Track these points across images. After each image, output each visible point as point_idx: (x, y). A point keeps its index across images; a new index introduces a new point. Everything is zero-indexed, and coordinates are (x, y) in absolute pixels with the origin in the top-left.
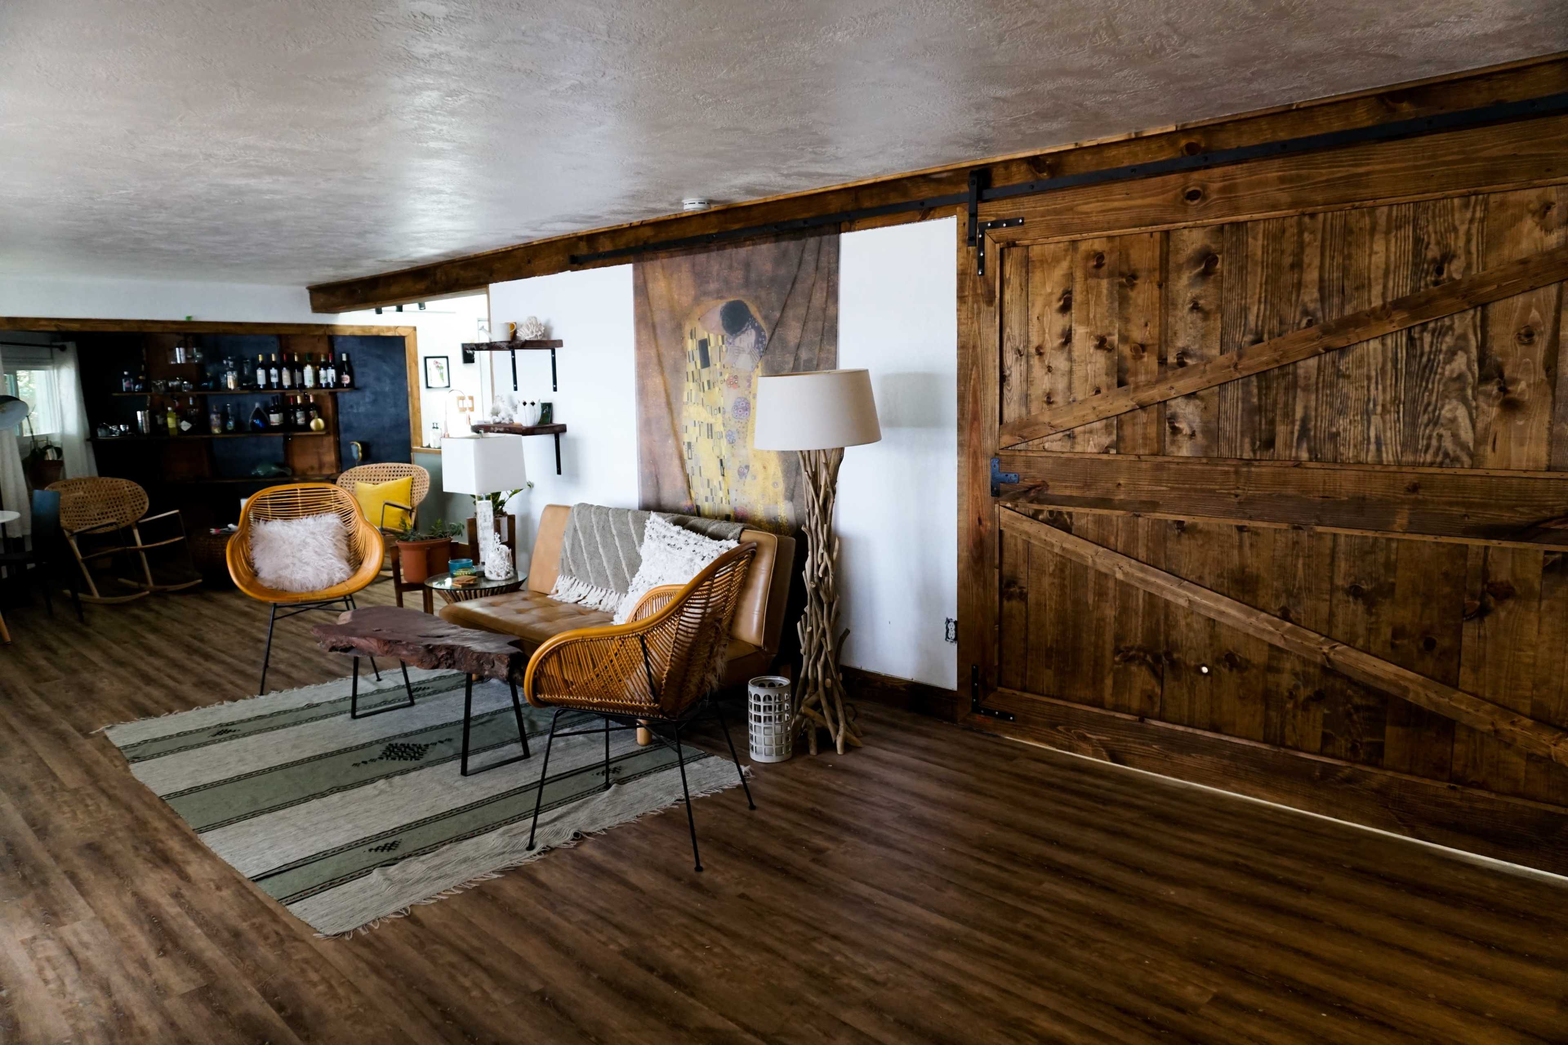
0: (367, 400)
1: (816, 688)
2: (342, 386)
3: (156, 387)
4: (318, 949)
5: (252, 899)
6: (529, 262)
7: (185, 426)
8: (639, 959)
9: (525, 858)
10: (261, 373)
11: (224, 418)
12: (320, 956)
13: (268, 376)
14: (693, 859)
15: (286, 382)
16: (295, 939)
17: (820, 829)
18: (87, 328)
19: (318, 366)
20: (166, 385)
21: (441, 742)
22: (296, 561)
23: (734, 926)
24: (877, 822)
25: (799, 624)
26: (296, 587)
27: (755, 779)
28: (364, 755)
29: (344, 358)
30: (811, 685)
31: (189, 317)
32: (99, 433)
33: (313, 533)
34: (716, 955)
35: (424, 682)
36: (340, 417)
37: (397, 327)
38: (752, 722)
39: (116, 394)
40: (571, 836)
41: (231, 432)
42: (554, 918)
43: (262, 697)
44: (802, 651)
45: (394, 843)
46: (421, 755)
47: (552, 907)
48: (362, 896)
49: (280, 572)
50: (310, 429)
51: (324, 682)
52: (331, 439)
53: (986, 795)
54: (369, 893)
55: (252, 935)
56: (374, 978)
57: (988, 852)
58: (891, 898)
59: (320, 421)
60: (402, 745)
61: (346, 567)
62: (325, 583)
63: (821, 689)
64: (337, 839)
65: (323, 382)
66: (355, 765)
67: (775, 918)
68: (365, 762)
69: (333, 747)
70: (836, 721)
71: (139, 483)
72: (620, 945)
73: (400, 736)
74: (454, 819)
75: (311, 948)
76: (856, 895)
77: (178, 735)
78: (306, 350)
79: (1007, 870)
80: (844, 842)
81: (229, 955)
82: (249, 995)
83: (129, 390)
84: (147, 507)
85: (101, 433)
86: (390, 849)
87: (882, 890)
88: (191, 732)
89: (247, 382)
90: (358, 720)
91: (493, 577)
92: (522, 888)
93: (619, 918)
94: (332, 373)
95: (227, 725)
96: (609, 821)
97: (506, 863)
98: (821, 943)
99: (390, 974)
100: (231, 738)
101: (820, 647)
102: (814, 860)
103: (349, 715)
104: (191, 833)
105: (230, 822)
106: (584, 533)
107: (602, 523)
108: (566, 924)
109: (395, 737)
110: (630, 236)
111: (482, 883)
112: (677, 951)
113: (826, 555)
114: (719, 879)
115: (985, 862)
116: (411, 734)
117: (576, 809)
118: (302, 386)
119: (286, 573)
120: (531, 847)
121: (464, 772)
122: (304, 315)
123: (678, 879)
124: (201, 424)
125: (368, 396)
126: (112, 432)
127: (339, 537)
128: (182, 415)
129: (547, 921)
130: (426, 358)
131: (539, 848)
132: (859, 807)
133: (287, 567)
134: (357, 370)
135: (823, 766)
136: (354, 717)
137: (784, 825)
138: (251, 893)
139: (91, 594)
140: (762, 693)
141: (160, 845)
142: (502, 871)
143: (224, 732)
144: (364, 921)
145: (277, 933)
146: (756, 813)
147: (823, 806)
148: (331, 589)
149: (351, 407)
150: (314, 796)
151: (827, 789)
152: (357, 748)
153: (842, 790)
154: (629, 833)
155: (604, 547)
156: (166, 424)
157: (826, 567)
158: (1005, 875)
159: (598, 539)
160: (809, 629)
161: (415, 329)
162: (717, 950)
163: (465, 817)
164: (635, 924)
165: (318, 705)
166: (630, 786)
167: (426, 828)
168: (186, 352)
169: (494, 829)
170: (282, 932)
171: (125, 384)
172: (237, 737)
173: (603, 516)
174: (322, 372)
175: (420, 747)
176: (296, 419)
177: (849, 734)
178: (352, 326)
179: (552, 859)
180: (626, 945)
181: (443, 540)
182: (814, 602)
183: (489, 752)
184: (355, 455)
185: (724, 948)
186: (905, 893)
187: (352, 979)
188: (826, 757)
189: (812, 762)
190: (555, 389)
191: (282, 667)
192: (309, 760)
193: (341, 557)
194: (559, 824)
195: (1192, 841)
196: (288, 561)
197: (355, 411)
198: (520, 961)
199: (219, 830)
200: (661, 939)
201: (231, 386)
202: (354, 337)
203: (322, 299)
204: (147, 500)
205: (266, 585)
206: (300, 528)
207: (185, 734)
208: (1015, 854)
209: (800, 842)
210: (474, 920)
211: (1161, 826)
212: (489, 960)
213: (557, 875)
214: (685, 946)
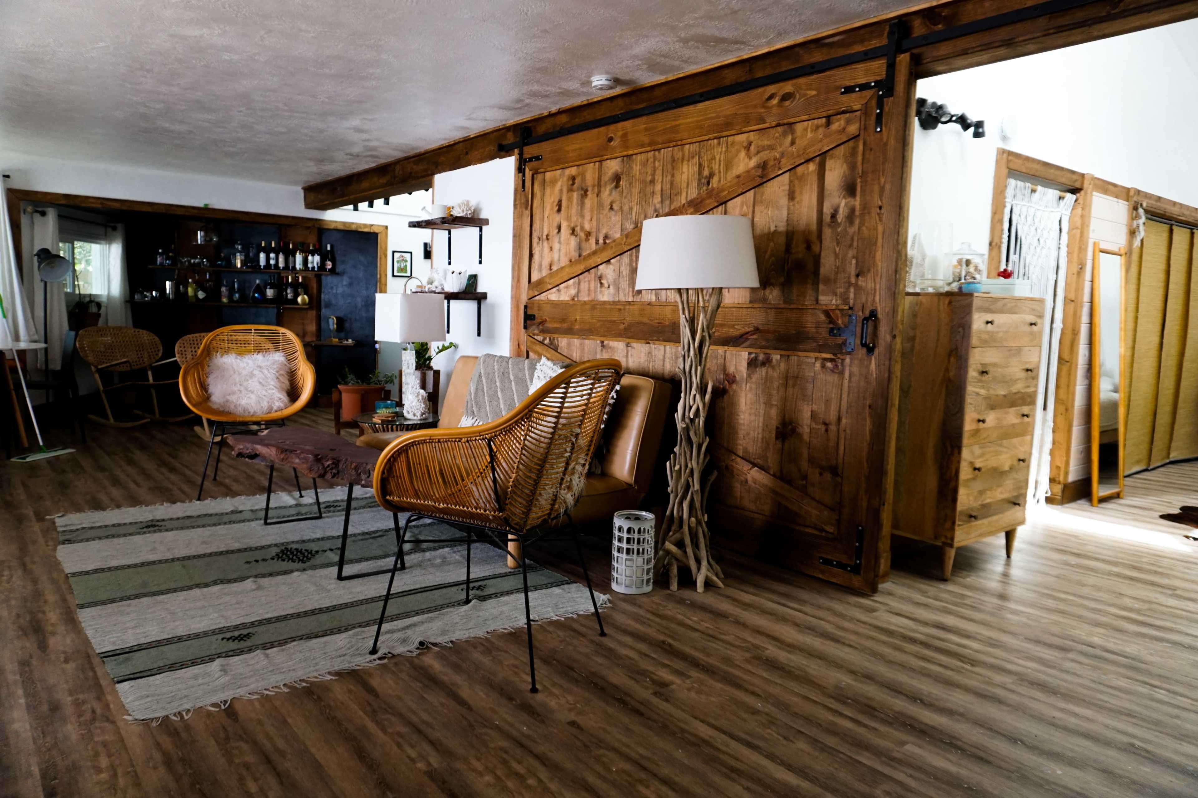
0: (345, 283)
1: (681, 526)
2: (325, 270)
3: (181, 262)
4: (123, 732)
5: (91, 674)
6: (467, 153)
7: (201, 295)
8: (444, 782)
9: (364, 661)
10: (262, 256)
11: (231, 291)
12: (122, 740)
13: (268, 259)
14: (529, 679)
15: (281, 264)
16: (108, 720)
17: (666, 662)
18: (124, 208)
19: (307, 252)
20: (189, 262)
21: (331, 550)
22: (242, 389)
23: (558, 757)
24: (728, 660)
25: (668, 463)
26: (240, 410)
27: (612, 608)
28: (258, 555)
29: (329, 248)
30: (676, 522)
31: (206, 205)
32: (136, 297)
33: (260, 367)
34: (528, 787)
35: (338, 501)
36: (322, 296)
37: (372, 225)
38: (615, 553)
39: (150, 267)
40: (416, 644)
41: (237, 302)
42: (371, 726)
43: (198, 502)
44: (669, 489)
45: (248, 634)
46: (309, 559)
47: (373, 714)
48: (191, 683)
49: (228, 397)
50: (297, 303)
51: (254, 494)
52: (314, 312)
53: (844, 644)
54: (200, 681)
55: (69, 710)
56: (162, 770)
57: (844, 703)
58: (733, 743)
59: (306, 297)
60: (297, 549)
61: (285, 398)
62: (265, 409)
63: (686, 528)
64: (198, 626)
65: (310, 265)
66: (248, 562)
67: (602, 751)
68: (257, 561)
69: (237, 546)
70: (698, 561)
71: (156, 334)
72: (429, 764)
73: (297, 542)
74: (313, 618)
75: (118, 732)
76: (696, 736)
77: (113, 525)
78: (299, 239)
79: (865, 726)
80: (689, 677)
81: (36, 728)
82: (29, 774)
83: (161, 264)
84: (160, 354)
85: (137, 297)
86: (242, 639)
87: (724, 732)
88: (125, 524)
89: (251, 262)
90: (269, 526)
91: (409, 416)
92: (350, 691)
93: (437, 734)
94: (317, 258)
95: (158, 521)
96: (459, 635)
97: (345, 666)
98: (647, 787)
99: (180, 769)
100: (155, 532)
101: (687, 487)
102: (655, 694)
103: (262, 522)
104: (73, 607)
105: (113, 601)
106: (487, 379)
107: (502, 370)
108: (380, 734)
109: (293, 542)
110: (549, 123)
111: (312, 683)
112: (488, 778)
113: (698, 397)
114: (553, 703)
115: (841, 714)
116: (309, 541)
117: (431, 620)
118: (294, 268)
119: (233, 398)
120: (374, 651)
121: (340, 578)
122: (298, 209)
123: (511, 699)
124: (214, 294)
125: (345, 280)
126: (146, 296)
127: (282, 372)
128: (200, 285)
129: (363, 729)
130: (394, 252)
131: (379, 654)
132: (711, 644)
133: (233, 393)
134: (338, 258)
135: (681, 601)
136: (266, 523)
137: (632, 654)
138: (93, 669)
139: (107, 418)
140: (626, 525)
141: (40, 615)
142: (339, 674)
143: (153, 526)
144: (180, 709)
145: (94, 712)
146: (605, 640)
147: (674, 639)
148: (269, 415)
149: (332, 288)
150: (198, 586)
151: (682, 624)
152: (256, 548)
153: (696, 626)
154: (475, 647)
155: (502, 391)
156: (187, 293)
157: (698, 409)
158: (861, 730)
159: (498, 384)
160: (677, 467)
161: (386, 227)
162: (531, 782)
163: (324, 617)
164: (453, 743)
165: (241, 512)
166: (490, 603)
167: (283, 624)
168: (206, 235)
169: (347, 630)
170: (99, 711)
171: (159, 259)
172: (160, 531)
173: (504, 364)
174: (310, 258)
175: (311, 553)
176: (287, 294)
177: (710, 575)
178: (336, 222)
179: (391, 665)
180: (435, 765)
181: (378, 386)
182: (684, 442)
183: (371, 562)
184: (331, 327)
185: (540, 781)
186: (749, 738)
187: (139, 769)
188: (687, 594)
189: (671, 597)
190: (480, 262)
191: (227, 481)
192: (210, 555)
193: (282, 389)
194: (409, 632)
195: (1075, 715)
196: (236, 389)
197: (334, 291)
198: (318, 768)
199: (99, 607)
200: (475, 763)
201: (239, 265)
202: (337, 230)
203: (312, 196)
204: (161, 348)
205: (215, 407)
206: (250, 362)
207: (119, 525)
208: (874, 709)
209: (644, 673)
210: (290, 720)
211: (1039, 695)
212: (287, 765)
213: (391, 682)
214: (499, 773)
